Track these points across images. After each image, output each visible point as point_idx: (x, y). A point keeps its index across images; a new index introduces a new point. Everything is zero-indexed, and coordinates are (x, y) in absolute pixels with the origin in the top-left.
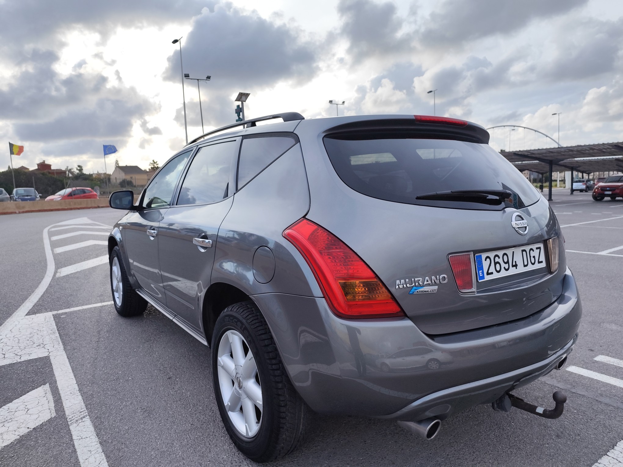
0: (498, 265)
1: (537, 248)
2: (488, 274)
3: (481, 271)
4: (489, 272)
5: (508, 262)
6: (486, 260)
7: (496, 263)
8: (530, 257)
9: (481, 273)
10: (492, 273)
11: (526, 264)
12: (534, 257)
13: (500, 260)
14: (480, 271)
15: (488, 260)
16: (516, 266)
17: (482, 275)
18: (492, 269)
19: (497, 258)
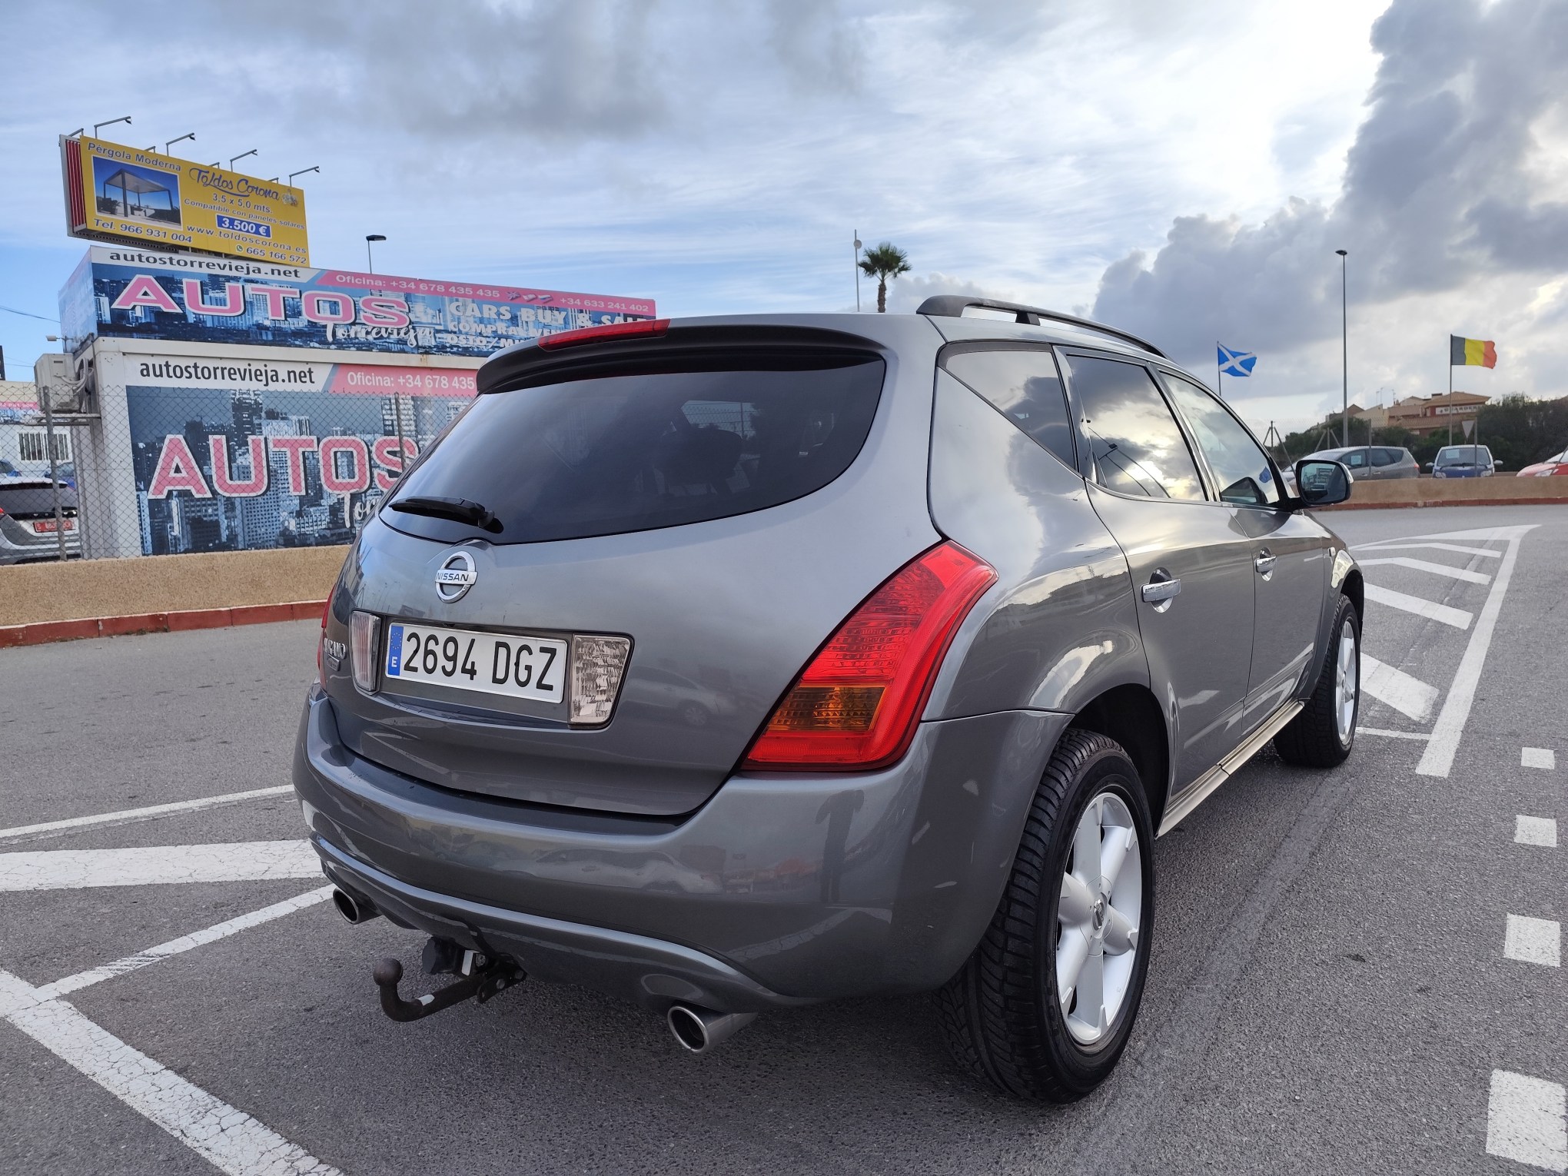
0: (430, 658)
1: (543, 650)
2: (408, 668)
3: (396, 658)
4: (411, 665)
5: (454, 659)
6: (409, 640)
7: (428, 652)
8: (517, 664)
9: (395, 662)
10: (415, 669)
11: (500, 675)
12: (528, 668)
13: (439, 650)
14: (394, 658)
15: (414, 640)
16: (472, 672)
17: (395, 666)
18: (417, 662)
19: (432, 643)
